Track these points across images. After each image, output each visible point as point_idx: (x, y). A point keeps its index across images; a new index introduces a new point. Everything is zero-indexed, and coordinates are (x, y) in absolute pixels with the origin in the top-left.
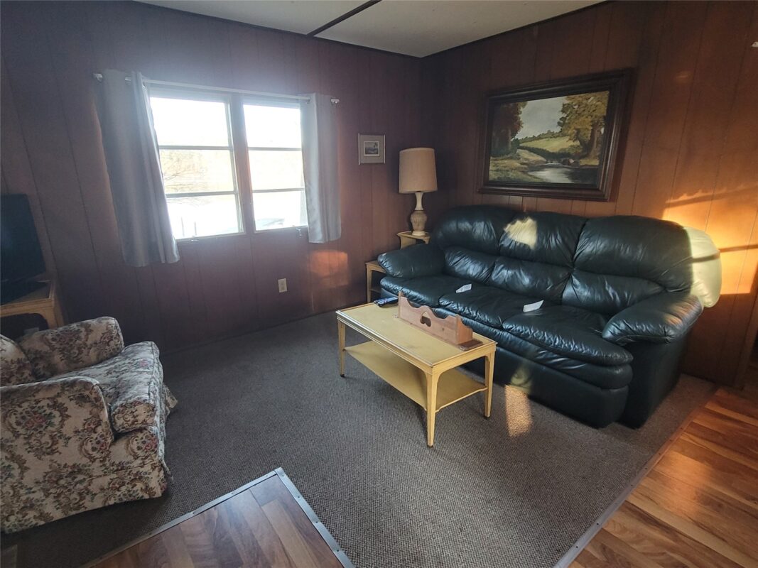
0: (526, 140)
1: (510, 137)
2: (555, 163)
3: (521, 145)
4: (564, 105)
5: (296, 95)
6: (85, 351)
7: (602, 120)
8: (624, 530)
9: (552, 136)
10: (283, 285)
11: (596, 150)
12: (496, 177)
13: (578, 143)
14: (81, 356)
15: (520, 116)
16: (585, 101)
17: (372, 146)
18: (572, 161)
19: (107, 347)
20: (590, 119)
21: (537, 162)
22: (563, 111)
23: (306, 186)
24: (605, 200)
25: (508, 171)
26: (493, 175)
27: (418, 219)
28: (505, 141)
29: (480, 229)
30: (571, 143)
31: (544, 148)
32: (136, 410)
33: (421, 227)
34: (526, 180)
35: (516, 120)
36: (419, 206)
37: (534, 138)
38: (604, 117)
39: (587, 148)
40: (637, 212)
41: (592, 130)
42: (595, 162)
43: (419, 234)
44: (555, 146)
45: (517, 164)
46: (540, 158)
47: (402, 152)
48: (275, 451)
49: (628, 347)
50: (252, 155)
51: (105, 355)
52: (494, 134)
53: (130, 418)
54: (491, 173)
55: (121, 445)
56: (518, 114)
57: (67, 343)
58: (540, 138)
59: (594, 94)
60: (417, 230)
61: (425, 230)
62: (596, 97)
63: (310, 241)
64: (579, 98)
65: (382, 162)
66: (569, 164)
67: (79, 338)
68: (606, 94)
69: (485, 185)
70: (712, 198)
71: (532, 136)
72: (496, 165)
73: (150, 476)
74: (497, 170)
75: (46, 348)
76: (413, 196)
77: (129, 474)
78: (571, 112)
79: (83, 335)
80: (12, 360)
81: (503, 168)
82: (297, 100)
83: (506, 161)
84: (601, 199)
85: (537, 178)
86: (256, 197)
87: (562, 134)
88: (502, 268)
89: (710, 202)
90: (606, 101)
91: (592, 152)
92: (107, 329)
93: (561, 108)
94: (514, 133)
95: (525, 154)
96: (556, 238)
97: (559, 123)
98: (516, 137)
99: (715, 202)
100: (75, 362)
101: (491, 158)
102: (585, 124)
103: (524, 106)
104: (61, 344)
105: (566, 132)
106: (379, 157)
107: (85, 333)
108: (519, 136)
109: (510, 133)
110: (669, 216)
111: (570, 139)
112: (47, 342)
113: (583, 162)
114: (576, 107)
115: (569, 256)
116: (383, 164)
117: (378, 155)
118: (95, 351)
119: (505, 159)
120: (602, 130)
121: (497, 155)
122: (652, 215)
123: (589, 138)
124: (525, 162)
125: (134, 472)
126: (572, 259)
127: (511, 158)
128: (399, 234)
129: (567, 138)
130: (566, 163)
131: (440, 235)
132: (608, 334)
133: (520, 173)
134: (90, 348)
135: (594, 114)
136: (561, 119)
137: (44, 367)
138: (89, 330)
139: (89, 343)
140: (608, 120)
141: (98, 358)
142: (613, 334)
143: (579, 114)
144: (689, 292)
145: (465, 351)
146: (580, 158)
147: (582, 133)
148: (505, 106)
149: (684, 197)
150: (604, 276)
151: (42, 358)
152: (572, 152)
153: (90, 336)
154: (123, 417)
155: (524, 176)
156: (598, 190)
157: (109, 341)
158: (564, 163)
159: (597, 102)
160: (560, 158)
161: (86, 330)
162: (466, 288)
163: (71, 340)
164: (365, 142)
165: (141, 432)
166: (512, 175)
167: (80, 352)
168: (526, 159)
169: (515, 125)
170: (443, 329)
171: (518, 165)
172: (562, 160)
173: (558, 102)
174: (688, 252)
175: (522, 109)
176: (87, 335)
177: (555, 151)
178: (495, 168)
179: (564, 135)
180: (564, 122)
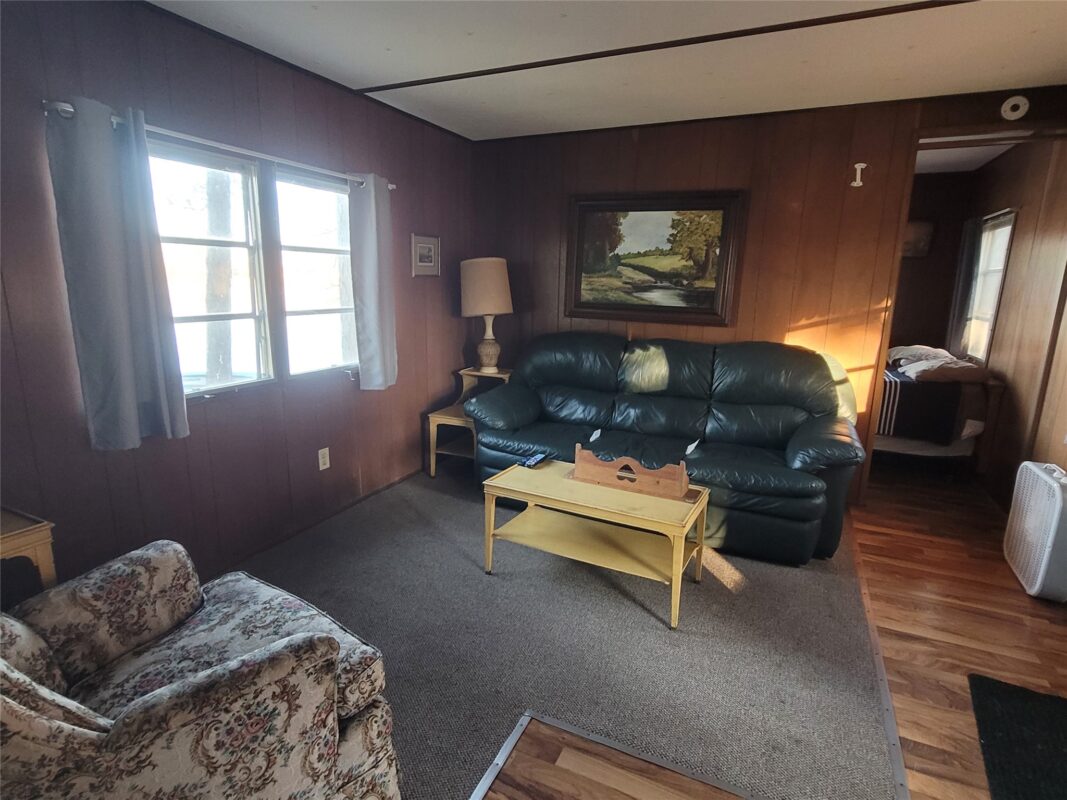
0: (629, 256)
1: (608, 251)
2: (665, 284)
3: (623, 261)
4: (673, 220)
5: (344, 173)
6: (148, 609)
7: (716, 240)
8: (898, 652)
9: (662, 253)
10: (324, 459)
11: (711, 271)
12: (591, 298)
13: (691, 263)
14: (144, 619)
15: (620, 227)
16: (697, 219)
17: (425, 252)
18: (685, 282)
19: (185, 594)
20: (703, 238)
21: (643, 282)
22: (673, 227)
23: (355, 306)
24: (726, 326)
25: (606, 291)
26: (586, 295)
27: (490, 352)
28: (601, 256)
29: (590, 361)
30: (684, 262)
31: (652, 267)
32: (373, 672)
33: (494, 361)
34: (629, 302)
35: (615, 233)
36: (489, 334)
37: (639, 255)
38: (718, 237)
39: (701, 269)
40: (758, 337)
41: (707, 251)
42: (712, 285)
43: (490, 371)
44: (665, 264)
45: (617, 283)
46: (647, 277)
47: (462, 263)
48: (497, 692)
49: (819, 474)
50: (287, 258)
51: (182, 609)
52: (586, 246)
53: (367, 687)
54: (583, 292)
55: (356, 737)
56: (617, 225)
57: (123, 600)
58: (646, 254)
59: (708, 212)
60: (489, 365)
61: (498, 366)
62: (708, 215)
63: (362, 388)
64: (690, 214)
65: (435, 273)
66: (682, 285)
67: (139, 586)
68: (719, 214)
69: (575, 306)
70: (827, 322)
71: (636, 252)
72: (590, 283)
73: (386, 779)
74: (592, 290)
75: (87, 617)
76: (481, 320)
77: (362, 786)
78: (682, 229)
79: (144, 579)
80: (33, 655)
81: (600, 288)
82: (346, 180)
83: (602, 279)
84: (721, 324)
85: (642, 300)
86: (290, 321)
87: (672, 252)
88: (627, 407)
89: (825, 326)
90: (720, 221)
91: (707, 275)
92: (179, 561)
93: (670, 223)
94: (613, 248)
95: (628, 272)
96: (689, 367)
97: (669, 240)
98: (616, 252)
99: (830, 326)
100: (135, 634)
101: (583, 275)
102: (699, 243)
103: (625, 217)
104: (111, 604)
105: (677, 250)
106: (433, 268)
107: (147, 575)
108: (620, 250)
109: (608, 247)
110: (792, 340)
111: (683, 259)
112: (86, 605)
113: (698, 284)
114: (688, 224)
115: (706, 386)
116: (436, 276)
117: (432, 264)
118: (164, 606)
119: (604, 277)
120: (718, 251)
121: (591, 271)
122: (774, 340)
123: (704, 259)
124: (628, 281)
125: (368, 779)
126: (710, 390)
127: (610, 276)
128: (461, 372)
129: (679, 257)
130: (678, 284)
131: (528, 369)
132: (797, 464)
133: (622, 294)
134: (155, 602)
135: (707, 233)
136: (671, 235)
137: (83, 654)
138: (151, 568)
139: (154, 591)
140: (723, 240)
141: (172, 618)
142: (804, 462)
143: (692, 232)
144: (836, 414)
145: (694, 503)
146: (695, 279)
147: (695, 253)
148: (600, 215)
149: (803, 322)
150: (749, 407)
151: (79, 637)
152: (684, 272)
153: (155, 579)
154: (359, 687)
155: (629, 297)
156: (716, 314)
157: (186, 583)
158: (676, 284)
159: (710, 221)
160: (671, 279)
161: (147, 569)
162: (596, 434)
163: (128, 593)
164: (420, 245)
165: (377, 708)
166: (612, 296)
167: (141, 613)
168: (630, 278)
169: (615, 239)
170: (658, 482)
171: (620, 284)
172: (674, 280)
173: (667, 217)
174: (828, 377)
175: (622, 220)
176: (151, 577)
177: (665, 270)
178: (589, 287)
179: (676, 254)
180: (675, 239)
